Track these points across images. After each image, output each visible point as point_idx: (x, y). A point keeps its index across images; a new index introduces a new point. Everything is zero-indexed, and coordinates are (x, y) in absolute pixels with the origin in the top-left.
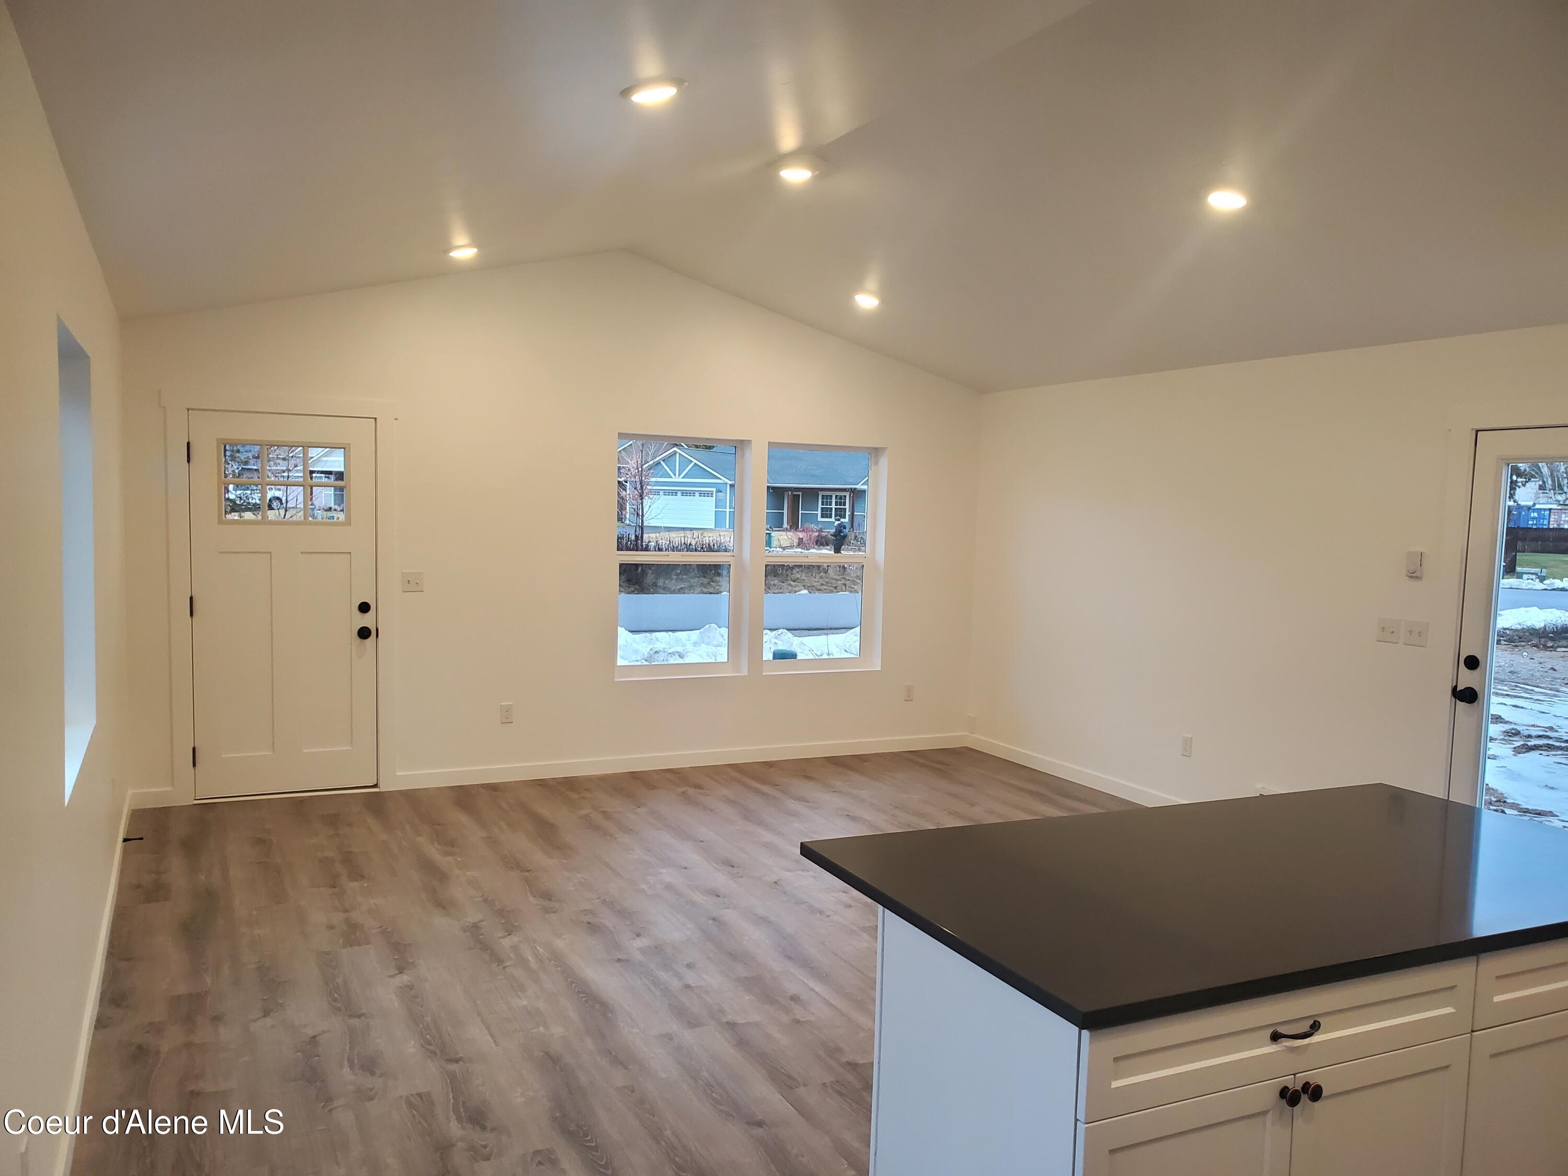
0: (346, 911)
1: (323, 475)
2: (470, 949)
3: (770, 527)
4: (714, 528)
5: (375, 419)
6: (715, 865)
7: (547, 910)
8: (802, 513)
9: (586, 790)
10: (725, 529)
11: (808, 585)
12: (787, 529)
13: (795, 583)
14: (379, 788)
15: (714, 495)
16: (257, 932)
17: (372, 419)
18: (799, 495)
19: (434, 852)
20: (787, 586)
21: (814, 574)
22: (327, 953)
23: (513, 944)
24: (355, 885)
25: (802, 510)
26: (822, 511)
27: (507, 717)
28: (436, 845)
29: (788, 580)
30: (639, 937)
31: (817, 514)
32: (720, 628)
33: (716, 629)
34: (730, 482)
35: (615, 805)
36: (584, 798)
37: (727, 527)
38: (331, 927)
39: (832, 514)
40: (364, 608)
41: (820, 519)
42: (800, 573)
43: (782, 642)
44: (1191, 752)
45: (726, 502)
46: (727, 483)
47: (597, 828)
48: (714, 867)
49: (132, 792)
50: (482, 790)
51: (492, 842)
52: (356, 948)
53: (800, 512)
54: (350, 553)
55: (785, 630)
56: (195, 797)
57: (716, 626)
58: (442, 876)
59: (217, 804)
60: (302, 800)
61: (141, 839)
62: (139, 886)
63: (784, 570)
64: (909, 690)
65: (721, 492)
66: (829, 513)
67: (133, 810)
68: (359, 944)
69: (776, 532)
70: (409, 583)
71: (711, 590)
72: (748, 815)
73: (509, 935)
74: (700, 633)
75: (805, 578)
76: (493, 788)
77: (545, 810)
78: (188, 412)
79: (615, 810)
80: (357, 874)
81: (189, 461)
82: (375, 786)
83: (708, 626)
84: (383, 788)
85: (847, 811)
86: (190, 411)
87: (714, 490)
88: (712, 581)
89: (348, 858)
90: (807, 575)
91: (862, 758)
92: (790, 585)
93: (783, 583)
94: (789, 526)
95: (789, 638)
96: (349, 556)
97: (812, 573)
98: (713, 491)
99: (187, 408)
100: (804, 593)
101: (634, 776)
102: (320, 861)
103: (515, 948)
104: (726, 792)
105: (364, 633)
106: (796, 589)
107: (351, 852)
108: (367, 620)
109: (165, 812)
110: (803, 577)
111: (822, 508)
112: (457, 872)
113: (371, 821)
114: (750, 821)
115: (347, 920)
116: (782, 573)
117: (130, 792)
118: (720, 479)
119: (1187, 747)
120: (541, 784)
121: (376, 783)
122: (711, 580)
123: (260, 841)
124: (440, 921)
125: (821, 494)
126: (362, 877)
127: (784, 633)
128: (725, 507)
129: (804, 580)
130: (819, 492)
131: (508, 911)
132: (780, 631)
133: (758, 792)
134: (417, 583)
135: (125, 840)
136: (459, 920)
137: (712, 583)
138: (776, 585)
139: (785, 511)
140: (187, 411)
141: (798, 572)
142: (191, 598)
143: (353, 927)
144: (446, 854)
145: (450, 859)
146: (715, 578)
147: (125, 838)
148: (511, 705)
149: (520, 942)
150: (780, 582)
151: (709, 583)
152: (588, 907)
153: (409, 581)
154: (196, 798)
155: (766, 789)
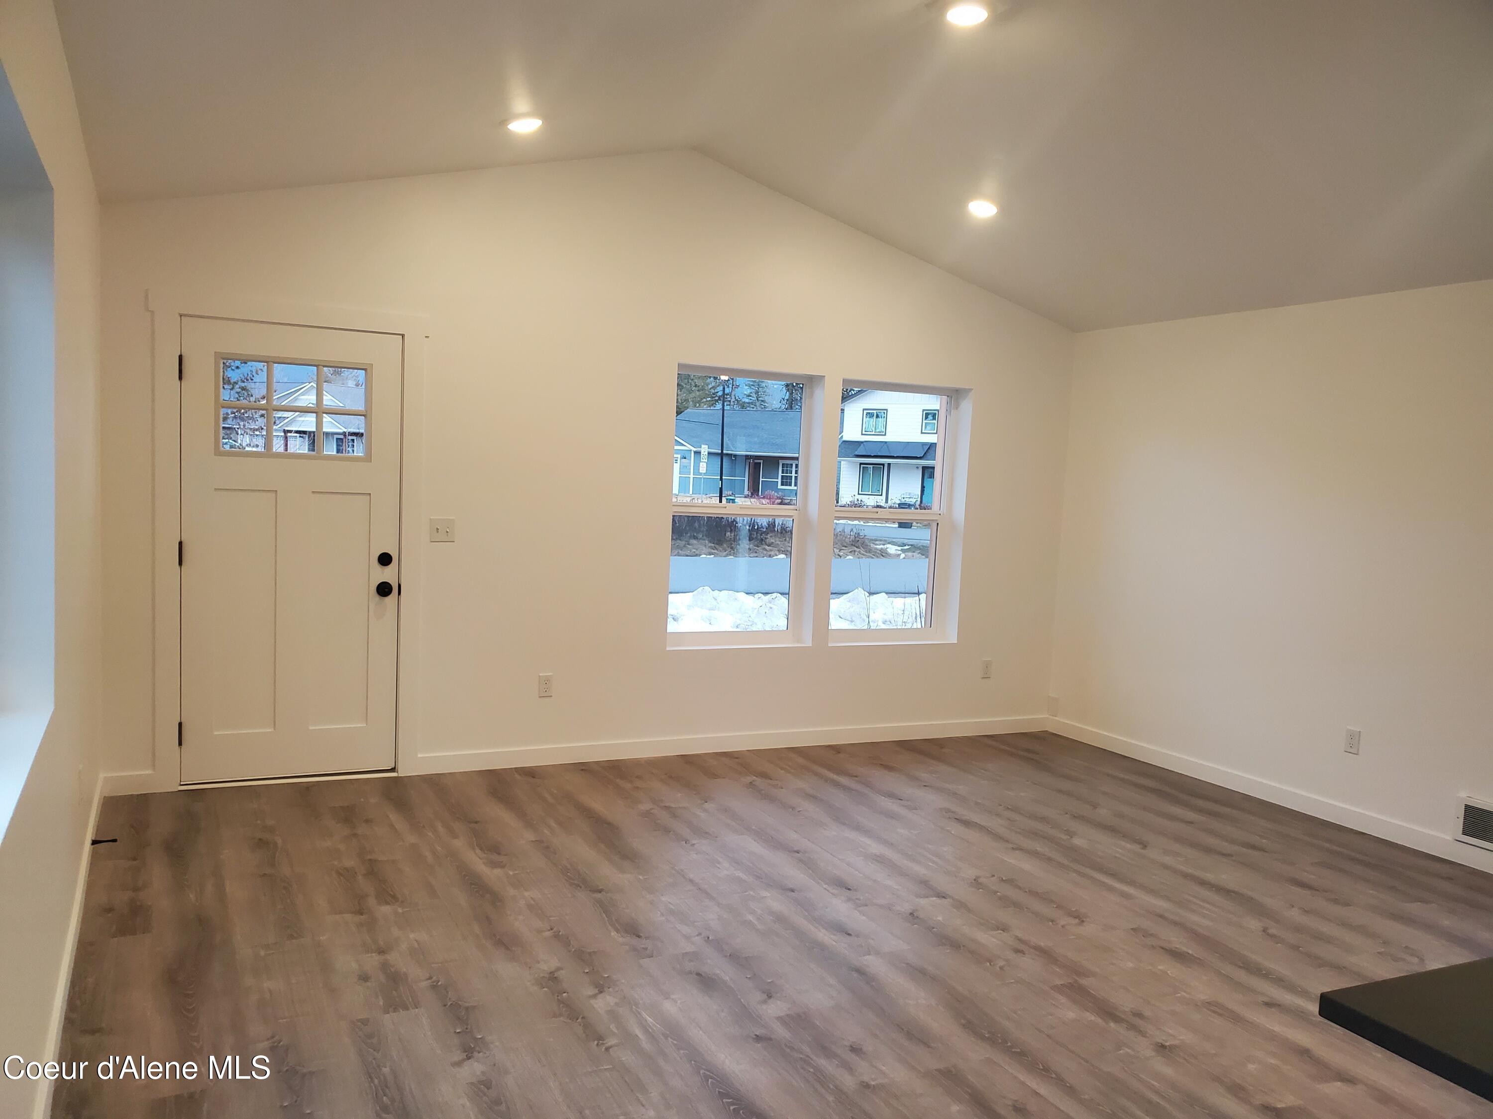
0: (381, 952)
1: (298, 435)
2: (555, 1016)
3: (732, 494)
4: (677, 493)
5: (403, 336)
6: (825, 886)
7: (639, 953)
8: (762, 481)
9: (637, 777)
10: (689, 495)
11: (783, 549)
12: (748, 495)
13: (769, 548)
14: (397, 772)
15: (679, 461)
16: (267, 984)
17: (399, 336)
18: (760, 463)
19: (476, 861)
20: (761, 551)
21: (788, 539)
22: (365, 1022)
23: (609, 1009)
24: (386, 909)
25: (762, 478)
26: (782, 479)
27: (545, 689)
28: (478, 851)
29: (762, 544)
30: (772, 999)
31: (778, 482)
32: (713, 591)
33: (709, 592)
34: (695, 449)
35: (677, 798)
36: (637, 788)
37: (691, 493)
38: (364, 978)
39: (792, 482)
40: (385, 559)
41: (780, 487)
42: (773, 537)
43: (777, 607)
44: (1358, 750)
45: (690, 469)
46: (691, 450)
47: (667, 830)
48: (825, 889)
49: (105, 775)
50: (517, 776)
51: (545, 848)
52: (402, 1013)
53: (761, 479)
54: (370, 494)
55: (779, 595)
56: (181, 781)
57: (710, 589)
58: (496, 899)
59: (206, 790)
60: (308, 787)
61: (115, 841)
62: (110, 910)
63: (759, 535)
64: (987, 665)
65: (685, 458)
66: (789, 481)
67: (105, 797)
68: (406, 1008)
69: (739, 499)
70: (438, 532)
71: (688, 552)
72: (839, 817)
73: (601, 992)
74: (693, 595)
75: (779, 543)
76: (530, 773)
77: (597, 803)
78: (181, 317)
79: (681, 806)
80: (387, 896)
81: (180, 378)
82: (393, 770)
83: (701, 588)
84: (402, 772)
85: (952, 812)
86: (182, 317)
87: (679, 456)
88: (689, 544)
89: (373, 870)
90: (781, 540)
91: (939, 743)
92: (764, 549)
93: (758, 547)
94: (750, 493)
95: (783, 602)
96: (368, 497)
97: (785, 537)
98: (678, 458)
99: (179, 314)
100: (782, 557)
101: (688, 760)
102: (339, 874)
103: (612, 1013)
104: (800, 784)
105: (384, 590)
106: (772, 553)
107: (375, 861)
108: (387, 574)
109: (145, 799)
110: (777, 542)
111: (782, 476)
112: (512, 891)
113: (394, 817)
114: (844, 824)
115: (385, 967)
116: (756, 538)
117: (102, 776)
118: (685, 446)
119: (1353, 743)
120: (583, 768)
121: (393, 766)
122: (687, 543)
123: (261, 844)
124: (506, 969)
125: (781, 462)
126: (394, 898)
127: (778, 598)
128: (689, 473)
129: (778, 544)
130: (780, 461)
131: (590, 954)
132: (774, 595)
133: (837, 784)
134: (447, 532)
135: (94, 842)
136: (530, 968)
137: (688, 546)
138: (750, 550)
139: (746, 479)
140: (179, 318)
141: (771, 537)
142: (180, 543)
143: (395, 978)
144: (494, 865)
145: (498, 872)
146: (691, 541)
147: (93, 839)
148: (551, 675)
149: (617, 1004)
150: (755, 546)
151: (684, 546)
152: (690, 948)
153: (438, 529)
154: (182, 783)
155: (843, 780)
